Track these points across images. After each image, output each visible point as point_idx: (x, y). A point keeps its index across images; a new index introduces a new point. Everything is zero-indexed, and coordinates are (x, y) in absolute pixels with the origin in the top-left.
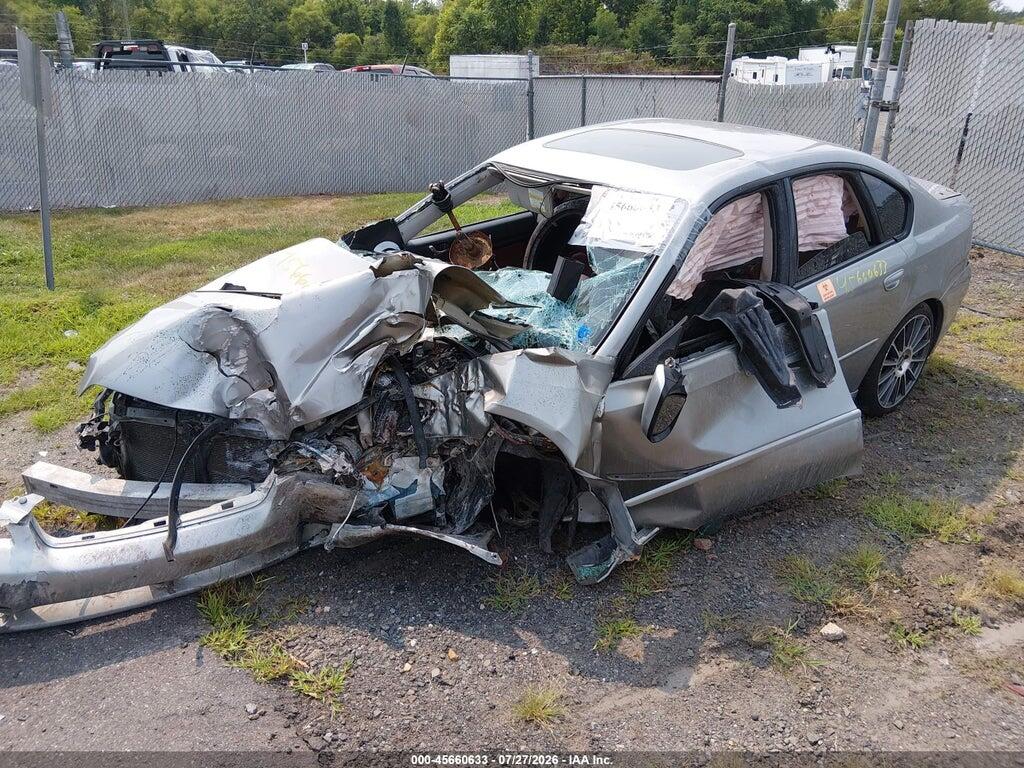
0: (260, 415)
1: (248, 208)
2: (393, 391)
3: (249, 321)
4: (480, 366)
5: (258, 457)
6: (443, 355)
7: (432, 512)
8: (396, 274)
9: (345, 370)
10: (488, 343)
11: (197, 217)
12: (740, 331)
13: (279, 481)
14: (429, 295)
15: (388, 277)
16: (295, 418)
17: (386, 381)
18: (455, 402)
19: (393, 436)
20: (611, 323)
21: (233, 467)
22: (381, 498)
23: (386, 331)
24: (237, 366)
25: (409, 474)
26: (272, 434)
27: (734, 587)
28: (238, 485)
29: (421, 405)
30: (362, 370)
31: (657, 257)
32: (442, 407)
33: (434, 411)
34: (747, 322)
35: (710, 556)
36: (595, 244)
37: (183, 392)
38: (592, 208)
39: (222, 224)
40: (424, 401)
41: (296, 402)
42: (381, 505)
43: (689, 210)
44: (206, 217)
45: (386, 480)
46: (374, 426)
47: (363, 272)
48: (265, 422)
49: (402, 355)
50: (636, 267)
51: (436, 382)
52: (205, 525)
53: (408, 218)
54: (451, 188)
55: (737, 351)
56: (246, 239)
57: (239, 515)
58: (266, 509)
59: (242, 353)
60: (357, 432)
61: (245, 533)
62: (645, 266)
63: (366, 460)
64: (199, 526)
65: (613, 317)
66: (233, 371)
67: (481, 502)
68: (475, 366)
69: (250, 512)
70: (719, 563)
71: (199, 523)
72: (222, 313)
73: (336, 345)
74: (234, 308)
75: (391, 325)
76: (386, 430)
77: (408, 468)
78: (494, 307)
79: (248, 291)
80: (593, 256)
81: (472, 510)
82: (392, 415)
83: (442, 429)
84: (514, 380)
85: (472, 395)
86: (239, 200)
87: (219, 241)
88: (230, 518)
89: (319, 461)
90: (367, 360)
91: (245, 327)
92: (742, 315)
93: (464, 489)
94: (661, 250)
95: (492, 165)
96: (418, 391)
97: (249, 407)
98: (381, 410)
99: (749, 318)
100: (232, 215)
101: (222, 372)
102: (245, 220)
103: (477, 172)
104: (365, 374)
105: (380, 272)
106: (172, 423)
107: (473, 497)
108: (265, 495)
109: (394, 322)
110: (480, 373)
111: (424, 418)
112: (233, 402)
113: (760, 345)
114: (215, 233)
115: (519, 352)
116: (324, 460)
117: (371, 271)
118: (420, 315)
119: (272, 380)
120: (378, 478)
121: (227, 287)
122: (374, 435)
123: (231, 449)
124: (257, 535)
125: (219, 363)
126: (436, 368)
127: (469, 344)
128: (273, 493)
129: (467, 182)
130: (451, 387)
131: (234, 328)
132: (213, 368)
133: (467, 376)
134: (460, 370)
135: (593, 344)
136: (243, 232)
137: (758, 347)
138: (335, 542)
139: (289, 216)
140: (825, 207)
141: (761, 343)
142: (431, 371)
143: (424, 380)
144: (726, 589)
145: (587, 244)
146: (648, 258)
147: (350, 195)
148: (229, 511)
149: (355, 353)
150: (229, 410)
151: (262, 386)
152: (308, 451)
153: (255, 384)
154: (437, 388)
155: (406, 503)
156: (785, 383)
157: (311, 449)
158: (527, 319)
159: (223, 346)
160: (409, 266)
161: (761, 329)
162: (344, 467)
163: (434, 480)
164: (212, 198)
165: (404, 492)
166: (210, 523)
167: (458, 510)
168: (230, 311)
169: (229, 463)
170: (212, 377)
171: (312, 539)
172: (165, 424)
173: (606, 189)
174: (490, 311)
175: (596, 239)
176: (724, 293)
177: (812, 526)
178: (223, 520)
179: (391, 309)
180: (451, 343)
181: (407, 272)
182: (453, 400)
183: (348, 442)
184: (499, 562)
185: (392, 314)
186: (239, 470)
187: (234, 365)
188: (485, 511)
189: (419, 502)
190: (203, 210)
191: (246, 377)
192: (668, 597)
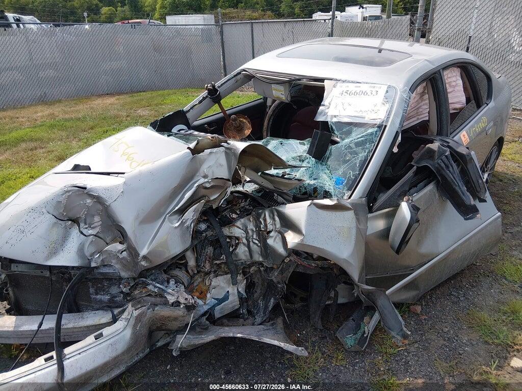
0: (114, 261)
1: (66, 105)
2: (209, 233)
3: (101, 195)
4: (276, 213)
5: (114, 290)
6: (242, 205)
7: (238, 310)
8: (207, 151)
9: (177, 225)
10: (276, 195)
11: (36, 112)
12: (438, 171)
13: (136, 313)
14: (234, 165)
15: (201, 154)
16: (143, 263)
17: (203, 226)
18: (255, 237)
19: (212, 265)
20: (359, 174)
21: (95, 299)
22: (206, 308)
23: (203, 192)
24: (93, 228)
25: (222, 288)
26: (124, 274)
27: (447, 339)
28: (101, 312)
29: (228, 240)
30: (188, 223)
31: (386, 126)
32: (244, 241)
33: (238, 244)
34: (443, 165)
35: (423, 317)
36: (335, 120)
37: (54, 252)
38: (328, 94)
39: (52, 116)
40: (230, 237)
41: (144, 252)
42: (206, 313)
43: (399, 93)
44: (41, 113)
45: (208, 295)
46: (197, 260)
47: (183, 152)
48: (117, 266)
49: (214, 208)
50: (372, 134)
51: (238, 224)
52: (84, 354)
53: (191, 108)
54: (219, 87)
55: (438, 185)
56: (68, 124)
57: (108, 342)
58: (128, 333)
59: (97, 219)
60: (186, 265)
61: (114, 354)
62: (378, 133)
63: (195, 284)
64: (79, 356)
65: (360, 170)
66: (91, 232)
67: (272, 300)
68: (272, 213)
69: (117, 337)
70: (430, 322)
71: (79, 354)
72: (78, 191)
73: (168, 207)
74: (88, 187)
75: (206, 188)
76: (207, 262)
77: (222, 284)
78: (274, 169)
79: (92, 171)
80: (334, 127)
81: (266, 307)
82: (210, 250)
83: (246, 256)
84: (308, 224)
85: (271, 234)
86: (60, 101)
87: (52, 127)
88: (102, 345)
89: (166, 295)
90: (190, 215)
91: (98, 200)
92: (440, 161)
93: (258, 292)
94: (387, 121)
95: (244, 70)
96: (226, 231)
97: (104, 257)
98: (203, 248)
99: (443, 162)
100: (57, 110)
101: (82, 233)
102: (66, 113)
103: (235, 76)
104: (191, 225)
105: (195, 151)
106: (47, 274)
107: (266, 297)
108: (126, 323)
109: (208, 185)
110: (277, 218)
111: (231, 249)
112: (92, 255)
113: (452, 180)
114: (49, 122)
115: (308, 202)
116: (169, 293)
117: (188, 151)
118: (228, 180)
119: (122, 236)
120: (203, 296)
121: (77, 168)
122: (198, 266)
123: (93, 287)
124: (123, 354)
125: (79, 226)
126: (237, 214)
127: (258, 195)
128: (132, 321)
129: (228, 82)
130: (251, 226)
131: (89, 201)
132: (75, 232)
133: (265, 220)
134: (259, 216)
135: (349, 189)
136: (66, 120)
137: (451, 181)
138: (180, 348)
139: (92, 108)
140: (454, 87)
141: (453, 178)
142: (234, 216)
143: (230, 222)
144: (442, 342)
145: (329, 120)
146: (380, 127)
147: (125, 94)
148: (101, 340)
149: (182, 211)
150: (90, 261)
151: (114, 241)
152: (155, 287)
153: (108, 240)
154: (240, 228)
155: (222, 309)
156: (468, 203)
157: (158, 285)
158: (298, 174)
159: (82, 215)
160: (217, 145)
161: (451, 169)
162: (186, 299)
163: (240, 290)
164: (44, 101)
165: (220, 301)
166: (88, 352)
167: (256, 305)
168: (85, 188)
169: (92, 296)
170: (75, 238)
171: (158, 341)
172: (41, 274)
173: (335, 82)
174: (273, 172)
175: (335, 116)
176: (429, 148)
177: (473, 286)
178: (97, 348)
179: (205, 177)
180: (245, 195)
181: (215, 150)
182: (253, 236)
183: (180, 274)
184: (305, 353)
185: (206, 180)
186: (101, 301)
187: (90, 227)
188: (277, 307)
189: (231, 306)
190: (39, 108)
191: (100, 235)
192: (409, 353)
